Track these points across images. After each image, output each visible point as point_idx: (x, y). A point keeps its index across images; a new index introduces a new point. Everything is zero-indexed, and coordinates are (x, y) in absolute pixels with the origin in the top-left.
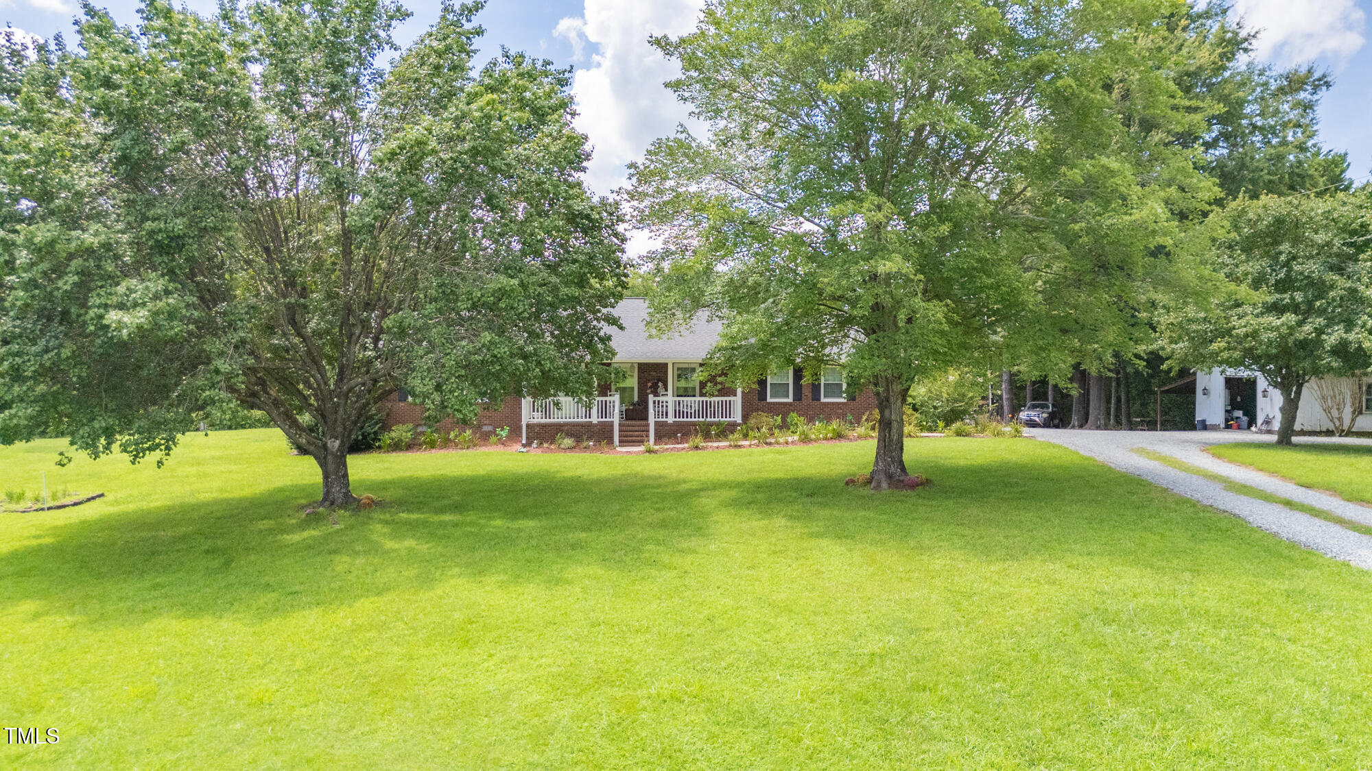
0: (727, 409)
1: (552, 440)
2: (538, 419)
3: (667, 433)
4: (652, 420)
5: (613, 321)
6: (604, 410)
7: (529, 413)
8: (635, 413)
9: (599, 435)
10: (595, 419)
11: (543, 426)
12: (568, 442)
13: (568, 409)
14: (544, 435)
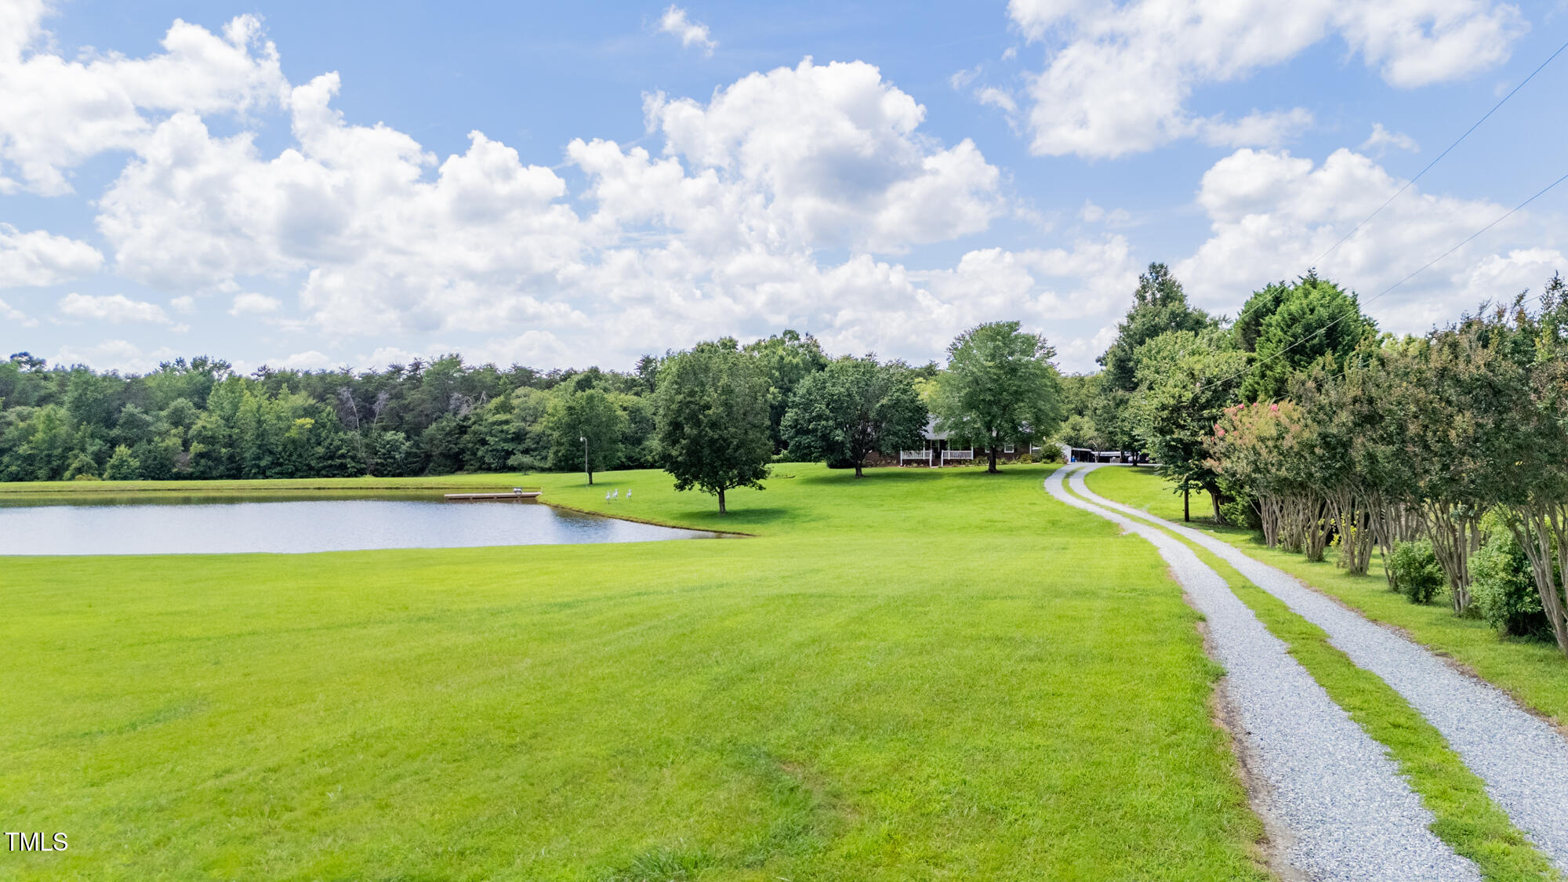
0: (969, 455)
1: (910, 464)
2: (906, 458)
3: (946, 462)
4: (942, 458)
5: (926, 431)
6: (927, 455)
7: (903, 456)
8: (937, 456)
9: (926, 463)
10: (924, 458)
11: (908, 460)
12: (915, 465)
13: (914, 455)
14: (908, 462)
